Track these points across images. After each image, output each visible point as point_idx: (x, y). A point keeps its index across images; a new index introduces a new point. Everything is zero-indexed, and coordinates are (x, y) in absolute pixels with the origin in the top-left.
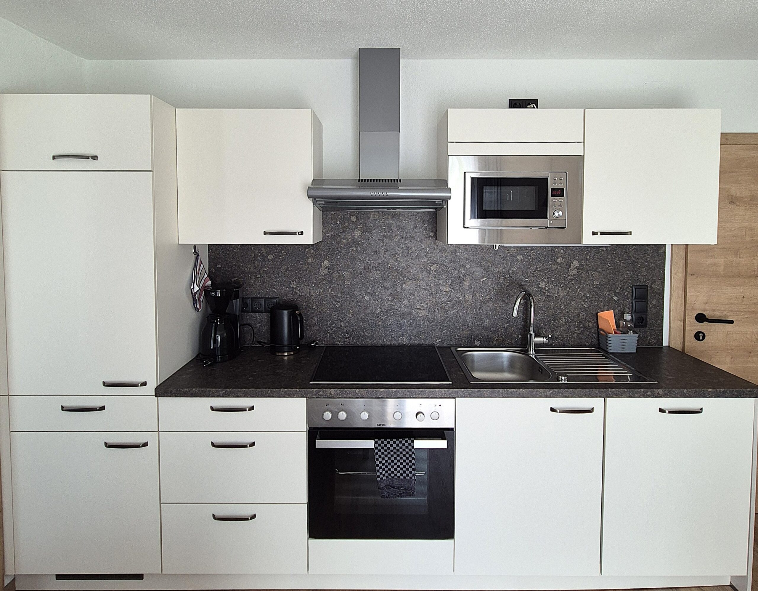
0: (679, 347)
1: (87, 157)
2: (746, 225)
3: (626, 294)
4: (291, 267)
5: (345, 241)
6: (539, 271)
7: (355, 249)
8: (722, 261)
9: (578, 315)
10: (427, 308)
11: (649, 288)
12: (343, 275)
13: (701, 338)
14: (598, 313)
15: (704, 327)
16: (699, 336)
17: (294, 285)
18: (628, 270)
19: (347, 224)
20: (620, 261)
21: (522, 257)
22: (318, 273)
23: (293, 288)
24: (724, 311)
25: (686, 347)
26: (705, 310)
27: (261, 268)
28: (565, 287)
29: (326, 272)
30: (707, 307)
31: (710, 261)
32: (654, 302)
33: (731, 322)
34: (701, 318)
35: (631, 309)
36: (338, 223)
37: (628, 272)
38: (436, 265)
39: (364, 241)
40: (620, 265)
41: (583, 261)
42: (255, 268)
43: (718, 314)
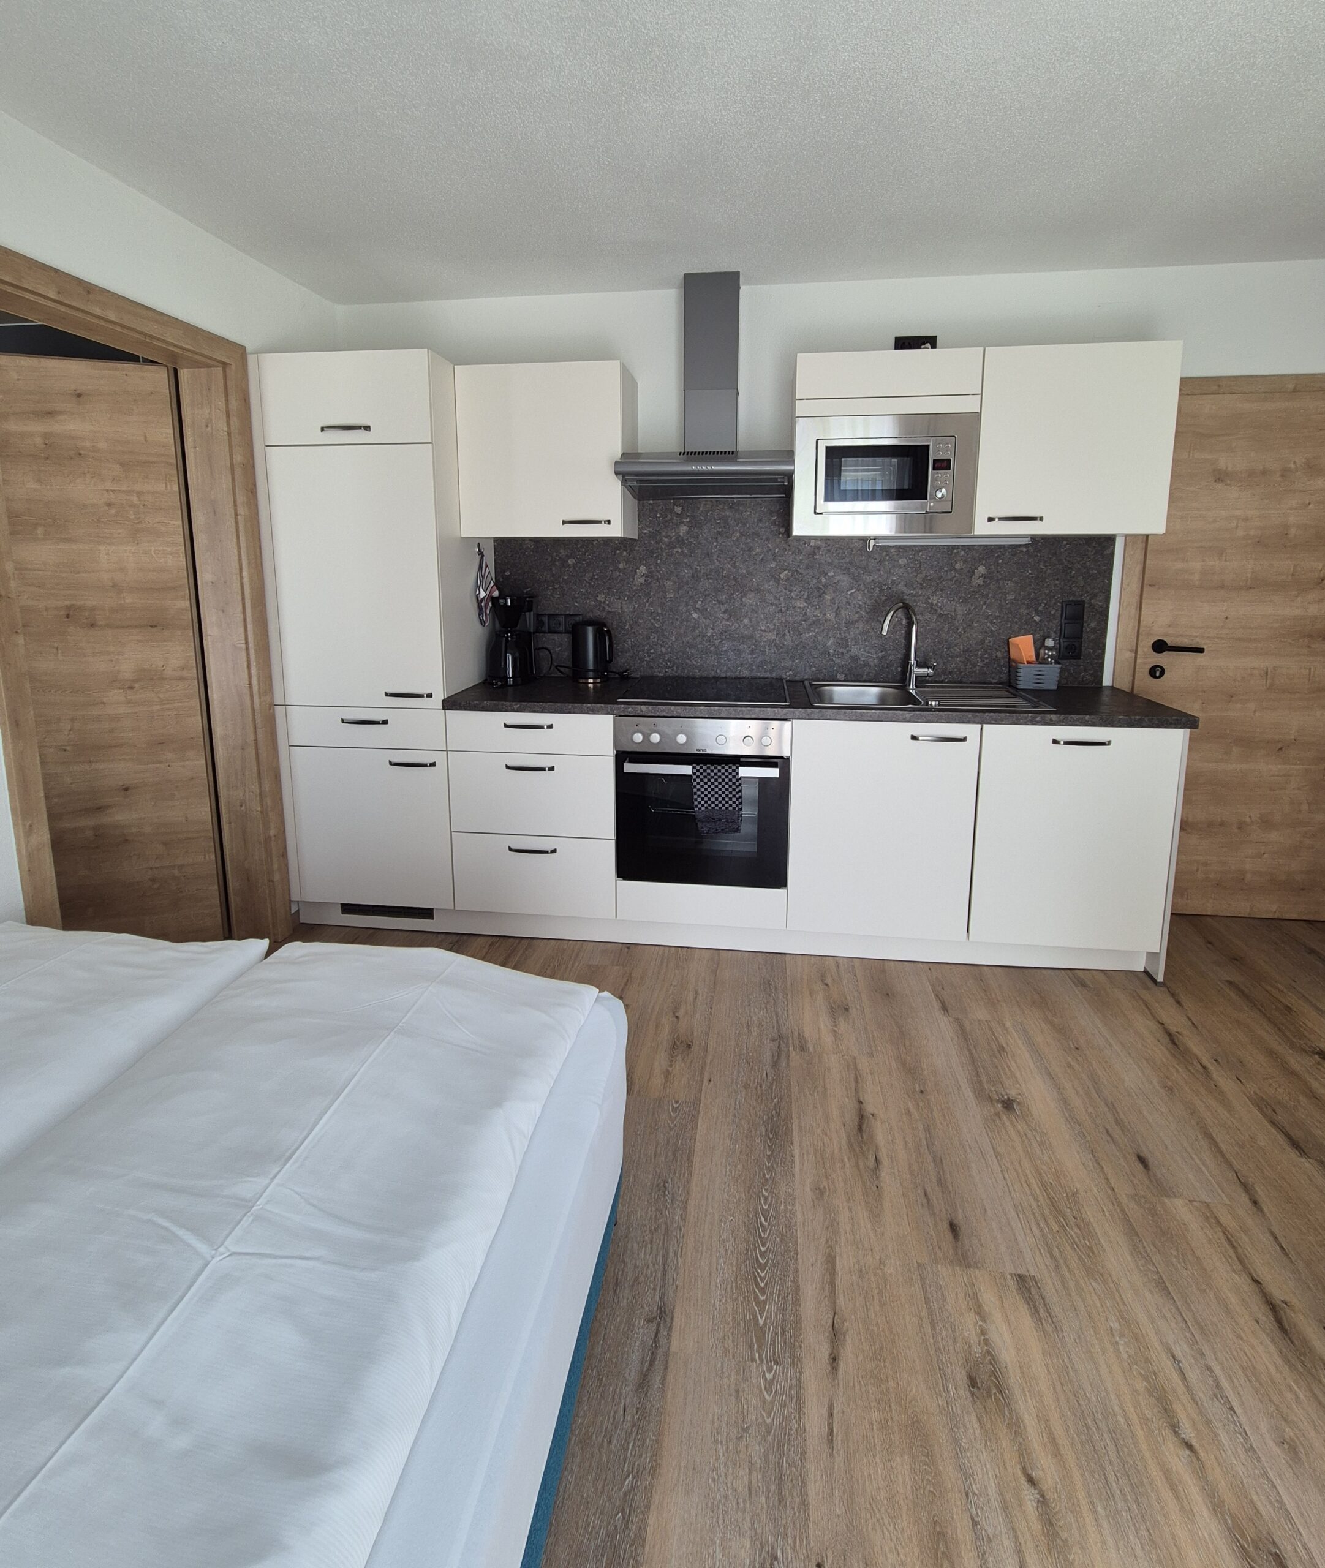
0: (1126, 687)
1: (359, 428)
2: (1238, 512)
3: (1052, 613)
4: (597, 575)
5: (666, 540)
6: (930, 580)
7: (680, 550)
8: (1197, 565)
9: (983, 642)
10: (774, 629)
11: (1086, 605)
12: (664, 585)
13: (1158, 674)
14: (1010, 638)
15: (1162, 659)
16: (1156, 672)
17: (601, 597)
18: (1057, 580)
19: (669, 516)
20: (1046, 566)
21: (905, 560)
22: (633, 582)
23: (600, 602)
24: (1196, 637)
25: (1135, 686)
26: (1167, 635)
27: (560, 577)
28: (965, 601)
29: (642, 580)
30: (1171, 631)
31: (1179, 565)
32: (1093, 625)
33: (1201, 650)
34: (1160, 646)
35: (1059, 633)
36: (658, 515)
37: (1057, 582)
38: (787, 572)
39: (692, 540)
40: (1045, 573)
41: (993, 567)
42: (553, 575)
43: (1186, 640)
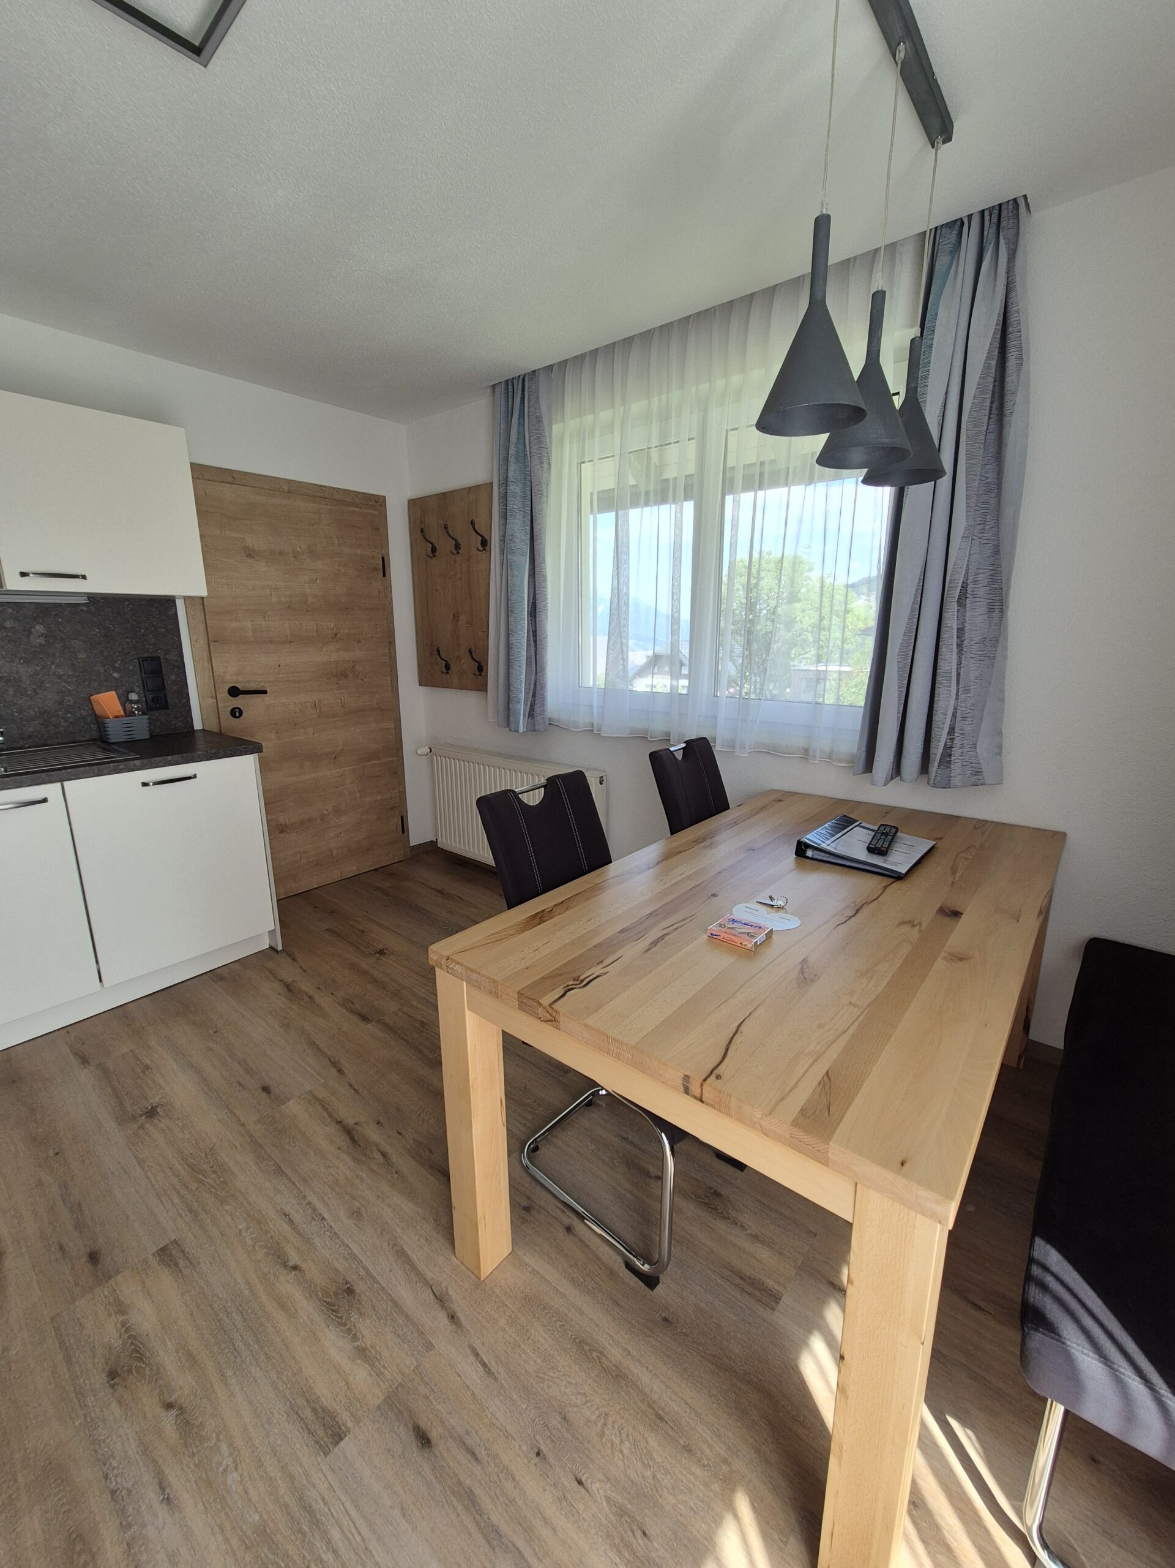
0: (214, 728)
2: (269, 583)
3: (131, 669)
8: (249, 624)
9: (61, 703)
11: (162, 661)
13: (237, 715)
14: (92, 695)
15: (238, 702)
16: (236, 713)
18: (128, 638)
20: (113, 625)
24: (260, 682)
25: (222, 726)
26: (237, 682)
30: (240, 678)
31: (235, 625)
32: (173, 677)
33: (265, 692)
34: (234, 692)
35: (142, 687)
37: (128, 640)
40: (114, 631)
41: (52, 625)
43: (254, 685)
